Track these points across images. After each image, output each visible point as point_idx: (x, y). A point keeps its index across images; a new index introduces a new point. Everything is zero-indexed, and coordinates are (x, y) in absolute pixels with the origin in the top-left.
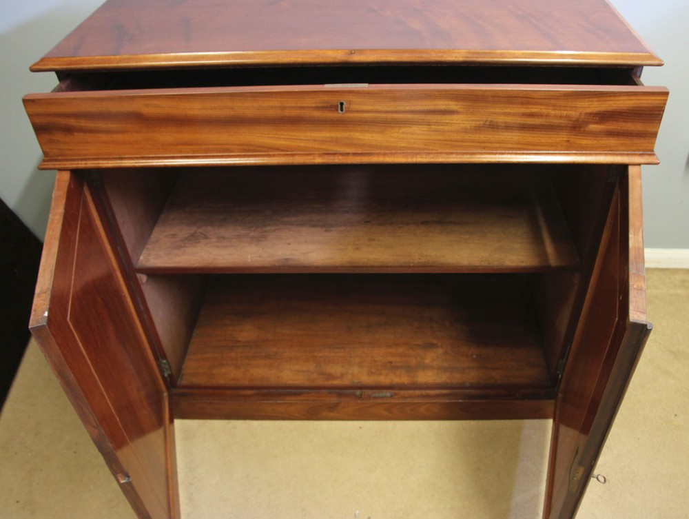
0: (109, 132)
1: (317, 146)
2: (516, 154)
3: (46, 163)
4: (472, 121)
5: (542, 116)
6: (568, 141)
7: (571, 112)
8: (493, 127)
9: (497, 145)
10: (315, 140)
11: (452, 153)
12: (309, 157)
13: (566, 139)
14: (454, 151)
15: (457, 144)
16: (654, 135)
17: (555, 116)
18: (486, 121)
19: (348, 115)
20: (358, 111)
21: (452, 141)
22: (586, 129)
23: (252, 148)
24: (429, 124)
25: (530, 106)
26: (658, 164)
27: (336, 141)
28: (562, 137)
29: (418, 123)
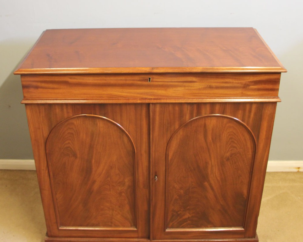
0: (53, 88)
1: (139, 96)
2: (221, 98)
3: (24, 101)
4: (202, 85)
5: (230, 83)
6: (242, 93)
7: (242, 81)
8: (211, 87)
9: (213, 95)
10: (138, 93)
11: (194, 99)
12: (135, 100)
13: (241, 92)
14: (195, 98)
15: (196, 94)
16: (278, 90)
17: (236, 83)
18: (208, 85)
19: (152, 83)
20: (156, 82)
21: (194, 93)
22: (249, 88)
23: (112, 96)
24: (185, 86)
26: (280, 102)
27: (147, 94)
28: (239, 91)
29: (181, 86)
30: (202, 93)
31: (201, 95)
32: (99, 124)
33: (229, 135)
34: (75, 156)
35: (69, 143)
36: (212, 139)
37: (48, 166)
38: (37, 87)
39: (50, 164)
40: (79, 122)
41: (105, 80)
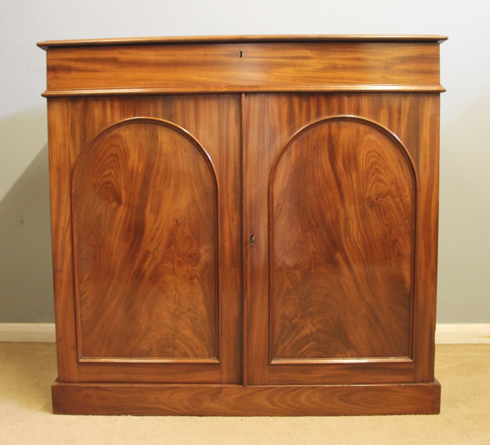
0: (94, 71)
1: (225, 82)
2: (352, 85)
3: (47, 92)
4: (322, 63)
5: (364, 60)
6: (384, 77)
7: (382, 57)
8: (335, 68)
10: (223, 78)
12: (219, 88)
13: (381, 76)
14: (311, 84)
15: (313, 80)
16: (437, 72)
17: (373, 60)
18: (330, 64)
19: (245, 60)
20: (251, 57)
21: (310, 78)
22: (394, 69)
23: (182, 83)
24: (295, 66)
26: (445, 91)
27: (237, 78)
28: (379, 74)
29: (288, 65)
30: (322, 78)
31: (321, 80)
32: (161, 136)
33: (371, 157)
34: (118, 199)
35: (110, 174)
36: (344, 164)
37: (72, 221)
38: (68, 70)
39: (75, 217)
40: (129, 133)
41: (174, 55)
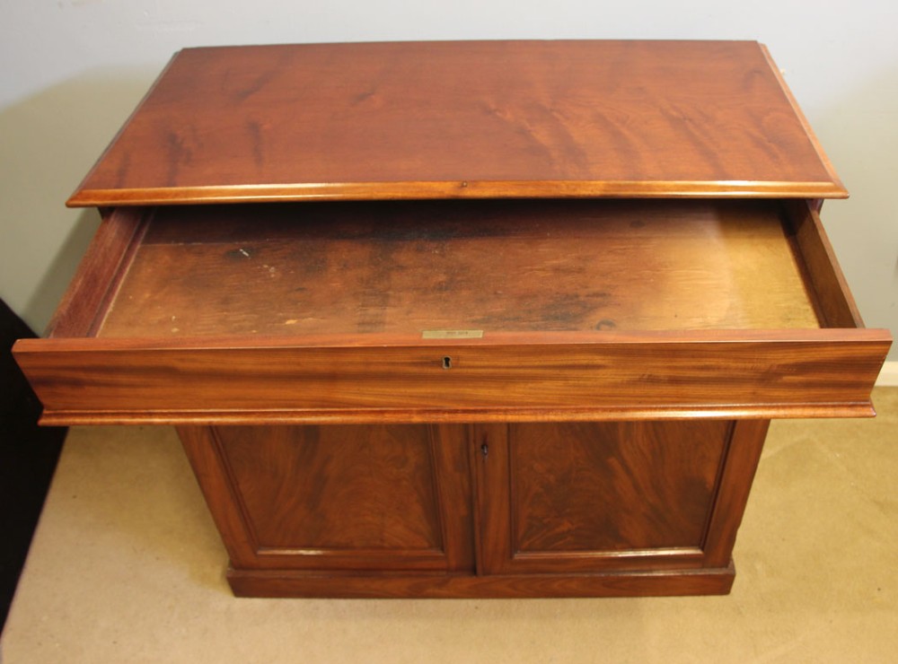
0: (133, 385)
1: (414, 402)
2: (683, 408)
4: (625, 375)
5: (719, 368)
6: (754, 393)
7: (759, 364)
8: (653, 381)
10: (412, 396)
11: (597, 409)
12: (404, 415)
13: (750, 392)
14: (599, 406)
15: (604, 398)
16: (871, 385)
17: (736, 369)
18: (644, 375)
19: (456, 370)
20: (469, 367)
21: (597, 396)
22: (779, 381)
23: (326, 404)
24: (566, 379)
25: (704, 359)
26: (874, 416)
27: (440, 397)
28: (747, 389)
29: (551, 378)
30: (624, 396)
